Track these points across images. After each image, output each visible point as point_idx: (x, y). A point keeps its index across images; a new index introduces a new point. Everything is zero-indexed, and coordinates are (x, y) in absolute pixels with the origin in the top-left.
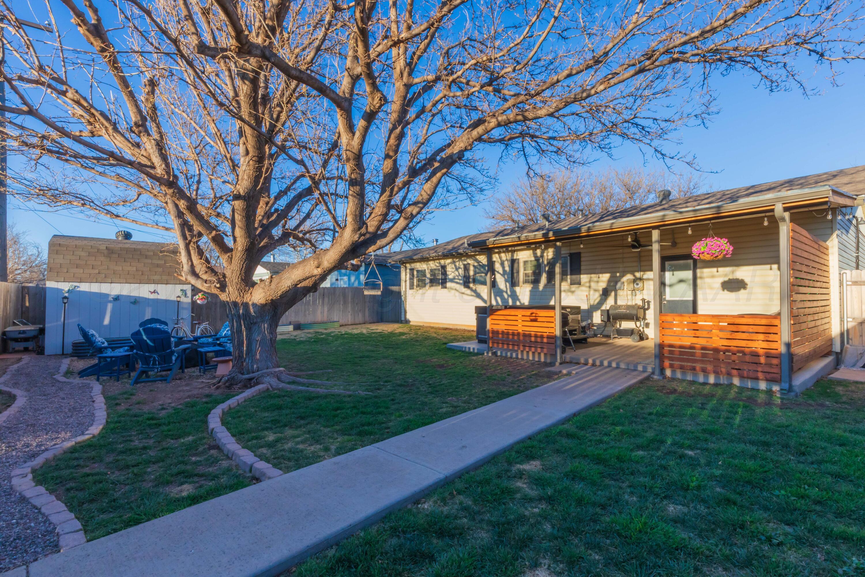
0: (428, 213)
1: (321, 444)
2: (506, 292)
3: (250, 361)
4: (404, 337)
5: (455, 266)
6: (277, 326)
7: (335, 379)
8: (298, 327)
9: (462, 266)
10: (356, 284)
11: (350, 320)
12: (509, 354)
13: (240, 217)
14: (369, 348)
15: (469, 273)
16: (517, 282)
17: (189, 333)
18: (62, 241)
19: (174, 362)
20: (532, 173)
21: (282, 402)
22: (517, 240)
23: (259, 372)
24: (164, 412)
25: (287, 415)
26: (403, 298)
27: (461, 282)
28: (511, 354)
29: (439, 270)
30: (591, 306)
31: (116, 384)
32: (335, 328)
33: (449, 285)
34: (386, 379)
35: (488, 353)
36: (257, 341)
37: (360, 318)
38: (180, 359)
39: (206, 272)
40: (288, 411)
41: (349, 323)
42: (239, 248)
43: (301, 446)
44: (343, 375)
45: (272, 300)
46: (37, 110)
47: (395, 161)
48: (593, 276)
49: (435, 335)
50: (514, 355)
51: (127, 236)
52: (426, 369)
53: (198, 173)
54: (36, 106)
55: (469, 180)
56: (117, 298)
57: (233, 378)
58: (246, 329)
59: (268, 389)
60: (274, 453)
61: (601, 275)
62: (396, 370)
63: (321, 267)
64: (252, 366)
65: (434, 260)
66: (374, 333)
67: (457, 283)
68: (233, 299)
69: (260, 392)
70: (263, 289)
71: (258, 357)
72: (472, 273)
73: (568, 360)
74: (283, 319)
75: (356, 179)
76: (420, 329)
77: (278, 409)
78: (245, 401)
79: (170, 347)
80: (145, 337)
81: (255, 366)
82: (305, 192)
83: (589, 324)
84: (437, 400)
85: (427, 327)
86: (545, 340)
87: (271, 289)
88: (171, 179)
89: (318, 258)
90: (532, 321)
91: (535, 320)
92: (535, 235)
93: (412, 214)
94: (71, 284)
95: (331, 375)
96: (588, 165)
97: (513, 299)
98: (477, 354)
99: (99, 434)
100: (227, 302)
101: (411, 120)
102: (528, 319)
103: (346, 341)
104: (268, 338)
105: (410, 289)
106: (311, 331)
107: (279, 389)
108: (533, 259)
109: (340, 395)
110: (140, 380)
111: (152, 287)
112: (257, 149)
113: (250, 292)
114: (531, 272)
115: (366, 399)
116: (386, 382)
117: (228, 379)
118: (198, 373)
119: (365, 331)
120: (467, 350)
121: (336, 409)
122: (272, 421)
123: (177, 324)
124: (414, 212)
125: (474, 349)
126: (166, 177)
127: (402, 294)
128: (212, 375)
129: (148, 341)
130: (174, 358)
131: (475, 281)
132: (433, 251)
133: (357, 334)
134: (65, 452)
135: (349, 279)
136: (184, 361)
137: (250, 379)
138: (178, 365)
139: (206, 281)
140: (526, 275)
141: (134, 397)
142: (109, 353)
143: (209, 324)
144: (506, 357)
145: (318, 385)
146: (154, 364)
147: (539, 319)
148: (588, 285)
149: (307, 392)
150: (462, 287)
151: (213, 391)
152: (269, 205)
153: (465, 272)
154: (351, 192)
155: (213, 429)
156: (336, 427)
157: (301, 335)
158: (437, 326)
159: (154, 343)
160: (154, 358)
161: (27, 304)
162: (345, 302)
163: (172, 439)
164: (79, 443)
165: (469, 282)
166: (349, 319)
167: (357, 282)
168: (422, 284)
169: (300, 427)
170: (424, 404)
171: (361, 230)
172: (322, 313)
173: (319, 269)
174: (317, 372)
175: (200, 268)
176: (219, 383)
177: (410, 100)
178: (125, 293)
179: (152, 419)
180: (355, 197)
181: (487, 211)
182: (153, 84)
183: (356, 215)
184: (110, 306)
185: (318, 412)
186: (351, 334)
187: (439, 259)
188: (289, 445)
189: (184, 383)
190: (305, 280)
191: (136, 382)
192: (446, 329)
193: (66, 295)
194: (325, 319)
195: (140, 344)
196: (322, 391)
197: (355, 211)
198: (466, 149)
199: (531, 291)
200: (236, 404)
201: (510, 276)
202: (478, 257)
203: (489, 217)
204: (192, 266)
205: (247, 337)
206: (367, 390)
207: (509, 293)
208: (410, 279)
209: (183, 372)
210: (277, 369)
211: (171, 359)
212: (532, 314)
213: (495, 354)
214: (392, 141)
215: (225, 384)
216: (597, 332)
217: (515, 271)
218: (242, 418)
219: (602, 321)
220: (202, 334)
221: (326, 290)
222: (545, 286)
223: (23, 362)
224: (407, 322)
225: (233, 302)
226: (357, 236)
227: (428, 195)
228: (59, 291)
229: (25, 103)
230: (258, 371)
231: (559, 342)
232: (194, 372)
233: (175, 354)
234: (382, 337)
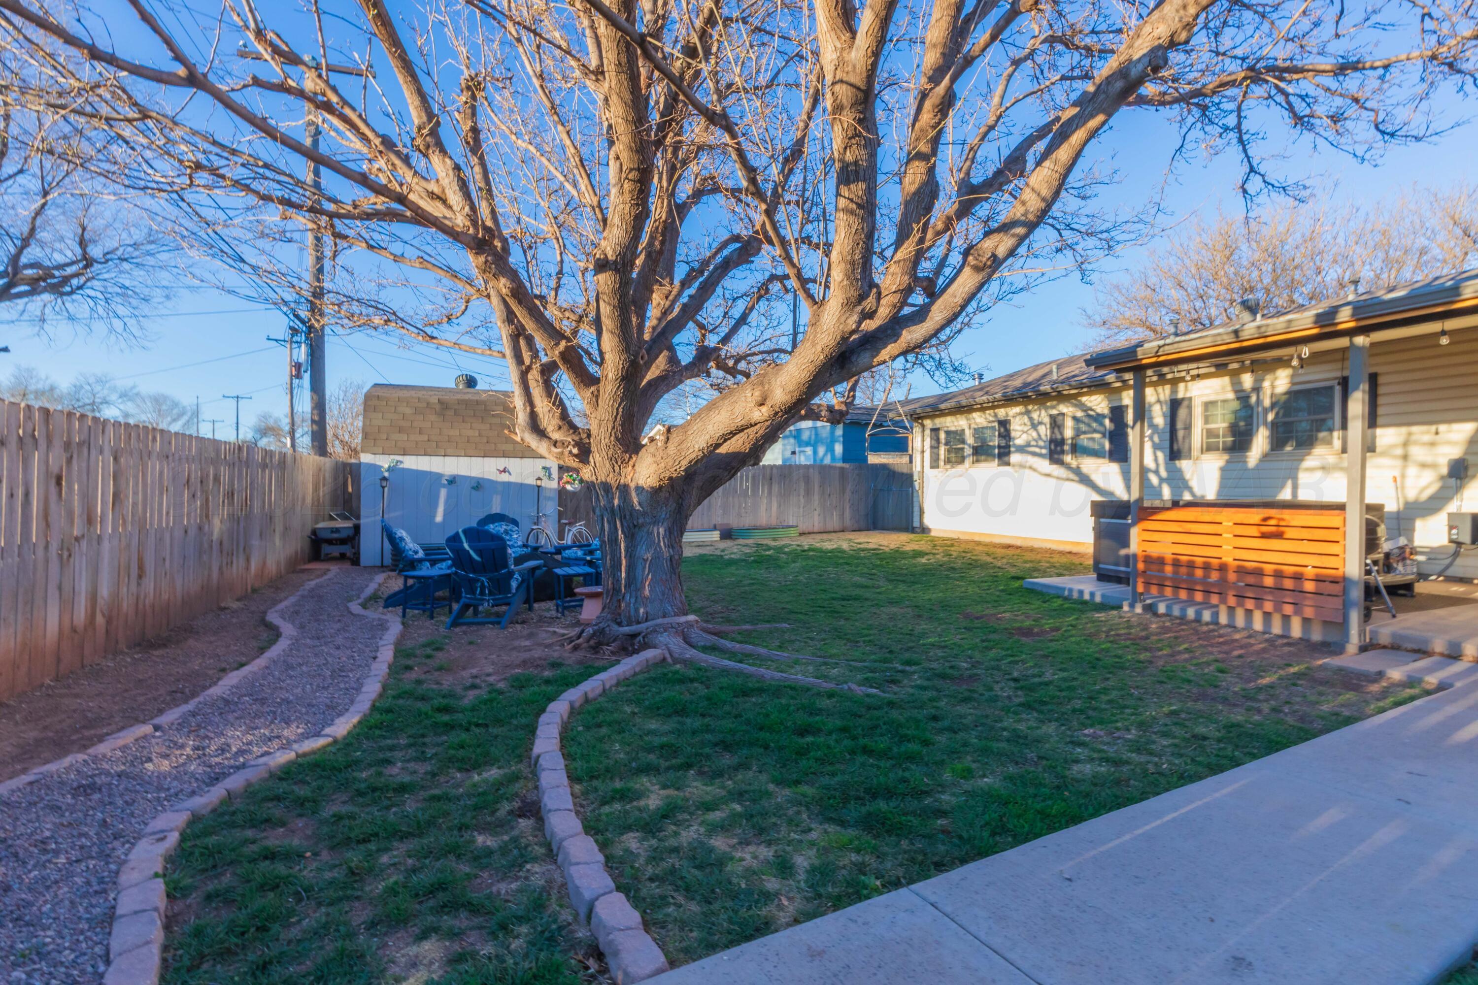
0: (979, 309)
1: (769, 844)
2: (1156, 472)
3: (633, 600)
4: (924, 560)
5: (1031, 419)
6: (682, 533)
7: (797, 645)
8: (727, 534)
9: (1047, 420)
10: (827, 461)
11: (816, 524)
12: (1191, 613)
13: (608, 308)
14: (858, 579)
15: (1061, 433)
16: (1185, 450)
17: (555, 541)
18: (380, 392)
19: (514, 591)
20: (1253, 186)
21: (687, 697)
22: (1230, 338)
23: (649, 623)
24: (472, 694)
25: (694, 733)
26: (916, 485)
27: (1044, 451)
28: (1199, 614)
29: (993, 427)
30: (1407, 504)
31: (428, 623)
32: (790, 538)
33: (1015, 458)
34: (907, 655)
35: (1132, 606)
36: (645, 560)
37: (834, 522)
38: (525, 585)
39: (560, 428)
40: (698, 723)
41: (816, 530)
42: (610, 375)
43: (719, 843)
44: (812, 639)
45: (670, 478)
46: (205, 75)
47: (931, 171)
48: (1415, 429)
49: (989, 559)
50: (1207, 616)
51: (471, 382)
52: (993, 636)
53: (559, 258)
54: (202, 69)
55: (1085, 220)
56: (453, 481)
57: (602, 631)
58: (626, 537)
59: (664, 659)
60: (655, 857)
61: (1442, 428)
62: (923, 635)
63: (769, 403)
64: (637, 610)
65: (983, 409)
66: (863, 550)
67: (1034, 454)
68: (602, 478)
69: (649, 666)
70: (654, 455)
71: (647, 592)
72: (1068, 433)
73: (1384, 638)
74: (694, 520)
75: (856, 163)
76: (952, 545)
77: (676, 712)
78: (618, 684)
79: (506, 565)
80: (466, 546)
81: (642, 610)
82: (735, 256)
83: (1402, 548)
84: (1050, 729)
85: (967, 542)
86: (1309, 586)
87: (668, 456)
88: (480, 235)
89: (762, 384)
90: (1264, 536)
91: (1279, 536)
92: (1290, 321)
93: (994, 255)
94: (392, 457)
95: (786, 636)
96: (1435, 138)
97: (1173, 488)
98: (1103, 607)
99: (345, 738)
100: (592, 482)
101: (977, 50)
102: (1254, 531)
103: (811, 563)
104: (666, 555)
105: (932, 467)
106: (750, 541)
107: (685, 662)
108: (1231, 396)
109: (808, 690)
110: (461, 621)
111: (502, 463)
112: (637, 151)
113: (631, 463)
114: (1225, 425)
115: (869, 708)
116: (909, 663)
117: (594, 634)
118: (553, 613)
119: (845, 546)
120: (1075, 595)
121: (803, 732)
122: (662, 747)
123: (536, 524)
124: (1001, 252)
125: (1092, 594)
126: (471, 231)
127: (916, 477)
128: (575, 617)
129: (472, 552)
130: (514, 584)
131: (1076, 449)
132: (980, 393)
133: (831, 551)
134: (272, 775)
135: (815, 452)
136: (532, 591)
137: (634, 636)
138: (522, 596)
139: (555, 444)
140: (1210, 433)
141: (440, 654)
142: (426, 570)
143: (585, 525)
144: (1183, 618)
145: (760, 660)
146: (482, 593)
147: (1290, 533)
148: (1399, 451)
149: (739, 673)
150: (1046, 462)
151: (567, 655)
152: (671, 298)
153: (1052, 432)
154: (842, 203)
155: (538, 756)
156: (804, 789)
157: (733, 549)
158: (987, 540)
159: (480, 555)
160: (482, 583)
161: (350, 490)
162: (808, 493)
163: (460, 770)
164: (305, 755)
165: (1063, 452)
166: (815, 521)
167: (829, 457)
168: (956, 457)
169: (719, 774)
170: (1017, 738)
171: (864, 303)
172: (769, 509)
173: (764, 409)
174: (760, 627)
175: (549, 420)
176: (579, 637)
177: (968, 20)
178: (463, 472)
179: (445, 710)
180: (852, 212)
181: (1089, 312)
182: (474, 87)
183: (853, 263)
184: (443, 493)
185: (762, 735)
186: (820, 551)
187: (993, 407)
188: (689, 835)
189: (525, 632)
190: (733, 434)
191: (455, 624)
192: (1008, 546)
193: (386, 474)
194: (774, 522)
195: (460, 559)
196: (770, 674)
197: (853, 254)
198: (1173, 44)
199: (1222, 469)
200: (599, 690)
201: (1167, 436)
202: (1084, 399)
203: (1093, 325)
204: (533, 417)
205: (627, 551)
206: (867, 682)
207: (1164, 474)
208: (932, 447)
209: (530, 609)
210: (683, 619)
211: (509, 585)
212: (1266, 519)
213: (1150, 609)
214: (927, 117)
215: (588, 641)
216: (1426, 570)
217: (1180, 425)
218: (604, 730)
219: (1451, 541)
220: (574, 542)
221: (775, 471)
222: (1265, 457)
223: (330, 575)
224: (924, 530)
225: (602, 482)
226: (855, 318)
227: (1043, 199)
228: (376, 468)
229: (178, 57)
230: (647, 620)
231: (1357, 594)
232: (548, 610)
233: (516, 576)
234: (881, 559)
